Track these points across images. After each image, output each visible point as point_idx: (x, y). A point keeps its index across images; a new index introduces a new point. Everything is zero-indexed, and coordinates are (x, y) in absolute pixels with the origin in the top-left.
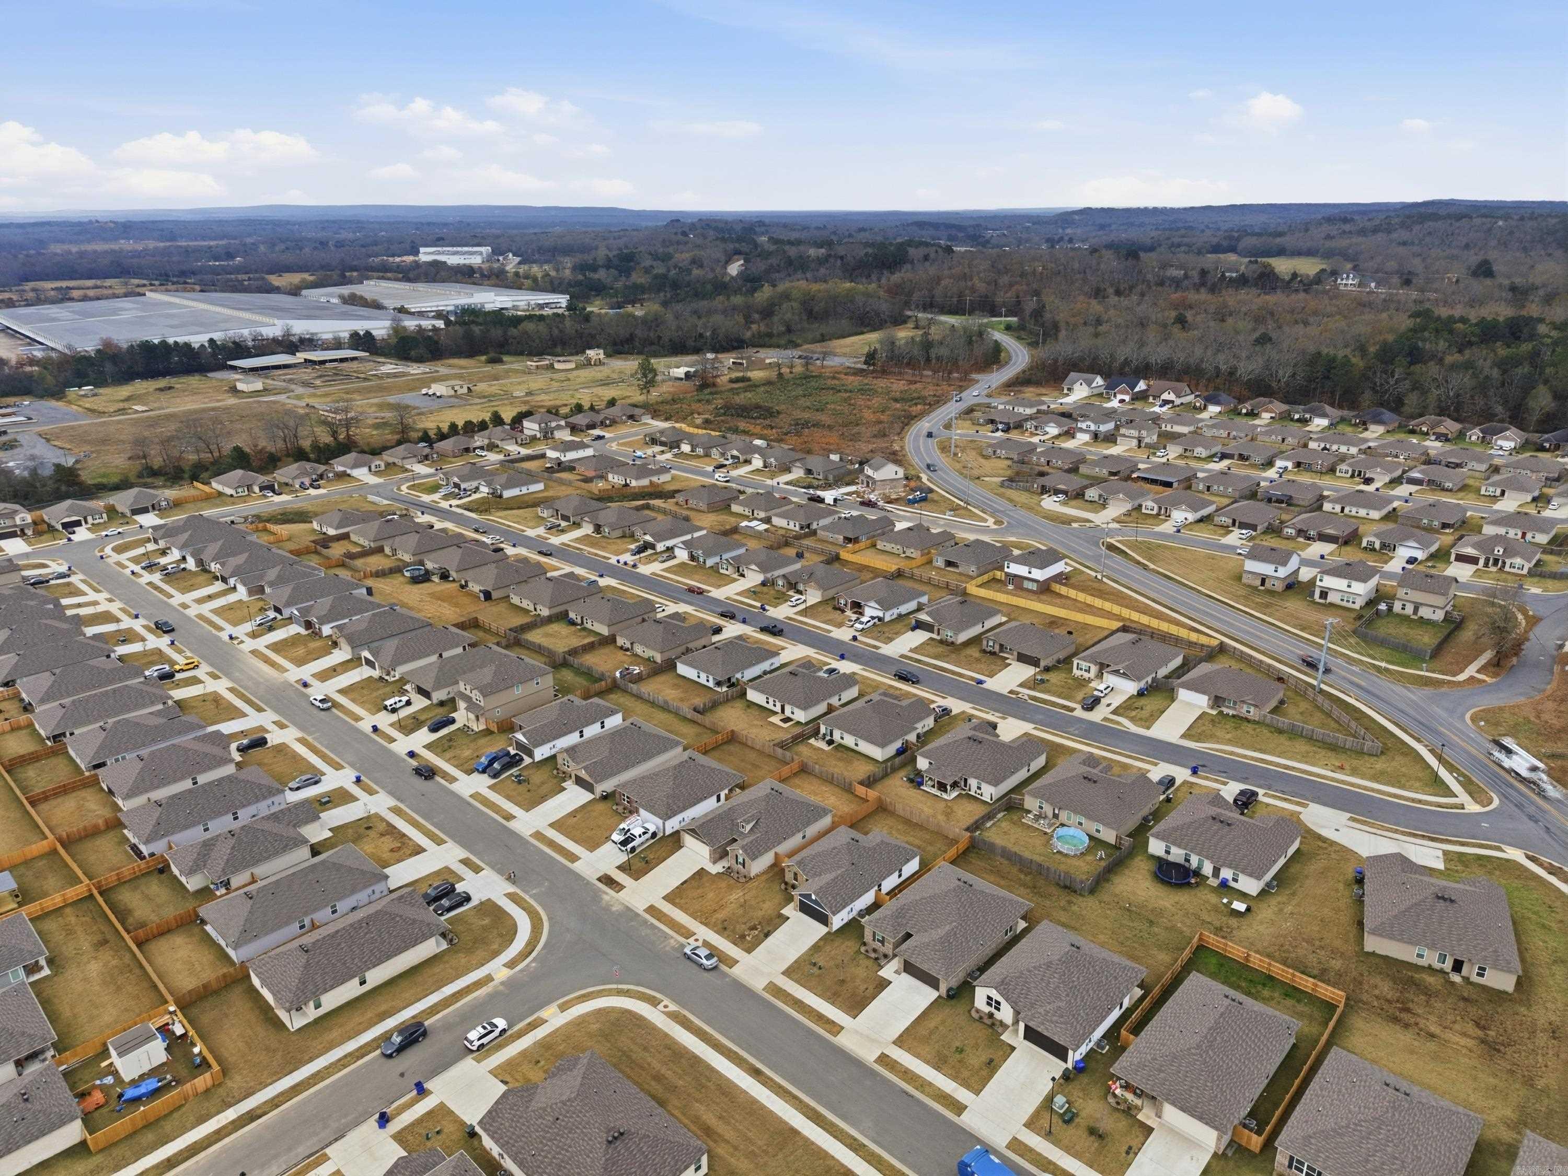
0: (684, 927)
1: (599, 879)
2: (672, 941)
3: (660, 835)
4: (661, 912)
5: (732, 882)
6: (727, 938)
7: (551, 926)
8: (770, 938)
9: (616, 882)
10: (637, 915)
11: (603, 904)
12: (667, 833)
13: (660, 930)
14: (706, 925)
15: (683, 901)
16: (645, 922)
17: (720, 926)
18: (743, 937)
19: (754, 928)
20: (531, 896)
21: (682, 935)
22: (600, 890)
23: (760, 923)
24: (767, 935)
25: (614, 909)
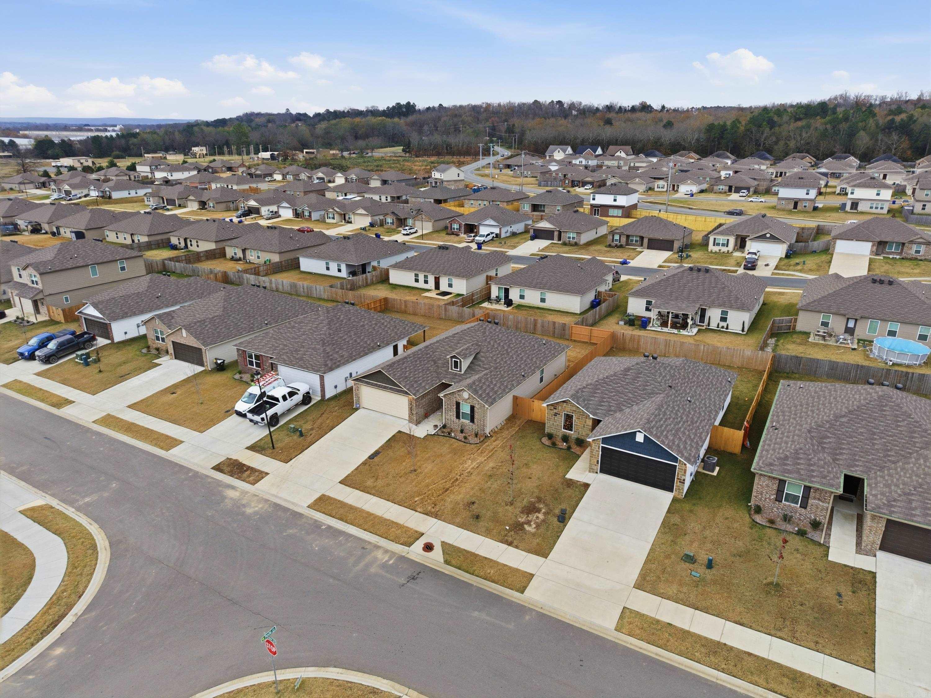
0: (398, 525)
1: (218, 468)
2: (379, 554)
3: (316, 398)
4: (343, 505)
5: (457, 444)
6: (488, 533)
7: (113, 557)
8: (571, 524)
9: (249, 468)
10: (298, 515)
11: (228, 504)
12: (328, 395)
13: (349, 536)
14: (436, 516)
15: (380, 483)
16: (317, 525)
17: (465, 514)
18: (518, 527)
19: (531, 509)
20: (78, 509)
21: (396, 540)
22: (219, 483)
23: (539, 500)
24: (563, 518)
25: (249, 511)
